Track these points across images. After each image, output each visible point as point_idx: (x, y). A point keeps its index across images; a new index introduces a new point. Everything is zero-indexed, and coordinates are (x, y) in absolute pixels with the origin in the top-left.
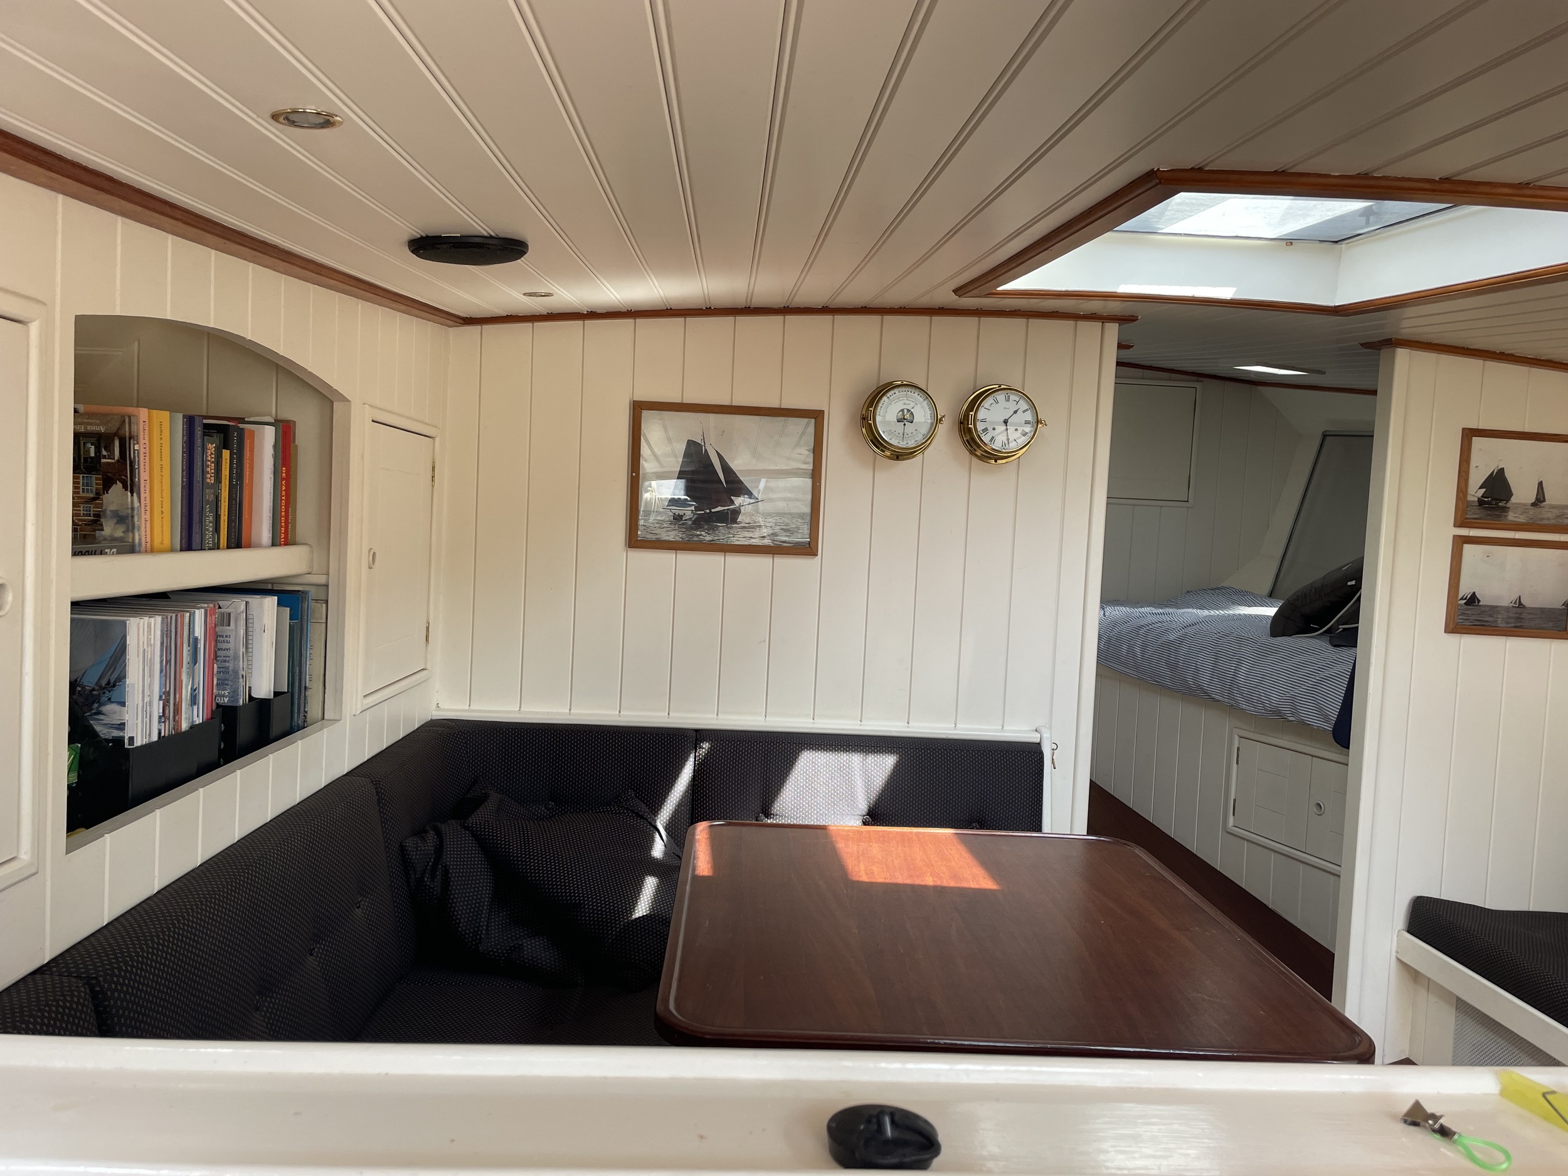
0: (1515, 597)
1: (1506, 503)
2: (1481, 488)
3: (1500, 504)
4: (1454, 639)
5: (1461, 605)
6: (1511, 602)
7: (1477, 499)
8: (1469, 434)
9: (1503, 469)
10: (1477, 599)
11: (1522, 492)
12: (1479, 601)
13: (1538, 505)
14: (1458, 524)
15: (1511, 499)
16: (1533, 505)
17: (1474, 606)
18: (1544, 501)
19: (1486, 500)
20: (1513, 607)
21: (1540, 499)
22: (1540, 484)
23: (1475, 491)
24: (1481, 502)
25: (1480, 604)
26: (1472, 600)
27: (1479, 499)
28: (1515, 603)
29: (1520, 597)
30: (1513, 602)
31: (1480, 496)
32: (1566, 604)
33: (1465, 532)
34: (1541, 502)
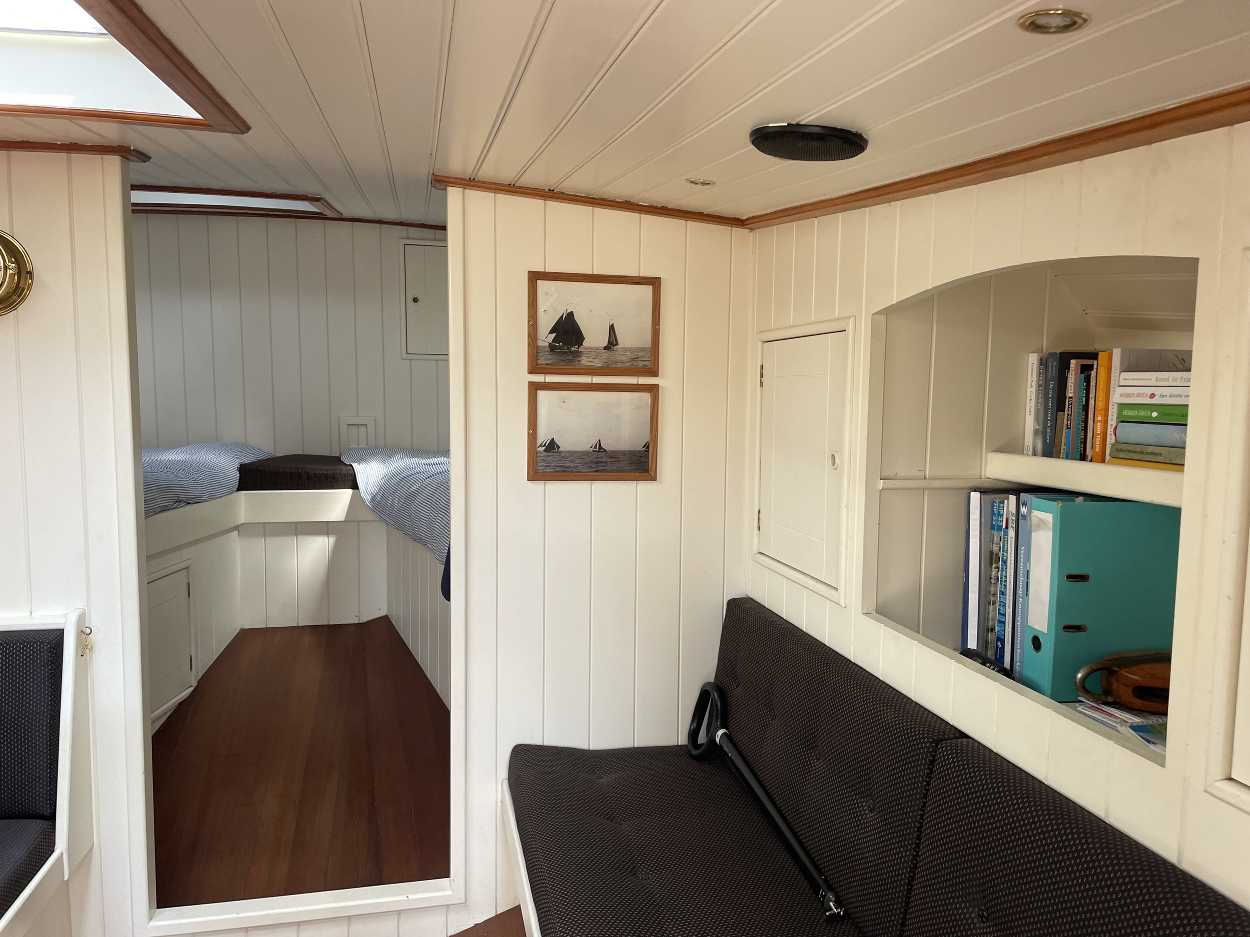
0: (594, 441)
1: (578, 348)
2: (551, 332)
3: (573, 349)
4: (538, 486)
5: (541, 452)
6: (591, 447)
7: (548, 345)
8: (535, 277)
9: (572, 313)
10: (556, 444)
12: (558, 447)
13: (611, 349)
14: (532, 371)
15: (583, 343)
16: (605, 348)
17: (553, 452)
18: (617, 344)
19: (558, 345)
20: (594, 451)
21: (612, 342)
22: (612, 327)
23: (545, 338)
24: (552, 347)
25: (560, 450)
26: (552, 446)
27: (550, 344)
28: (595, 447)
29: (600, 441)
30: (593, 447)
31: (551, 341)
32: (647, 446)
33: (539, 378)
34: (614, 345)
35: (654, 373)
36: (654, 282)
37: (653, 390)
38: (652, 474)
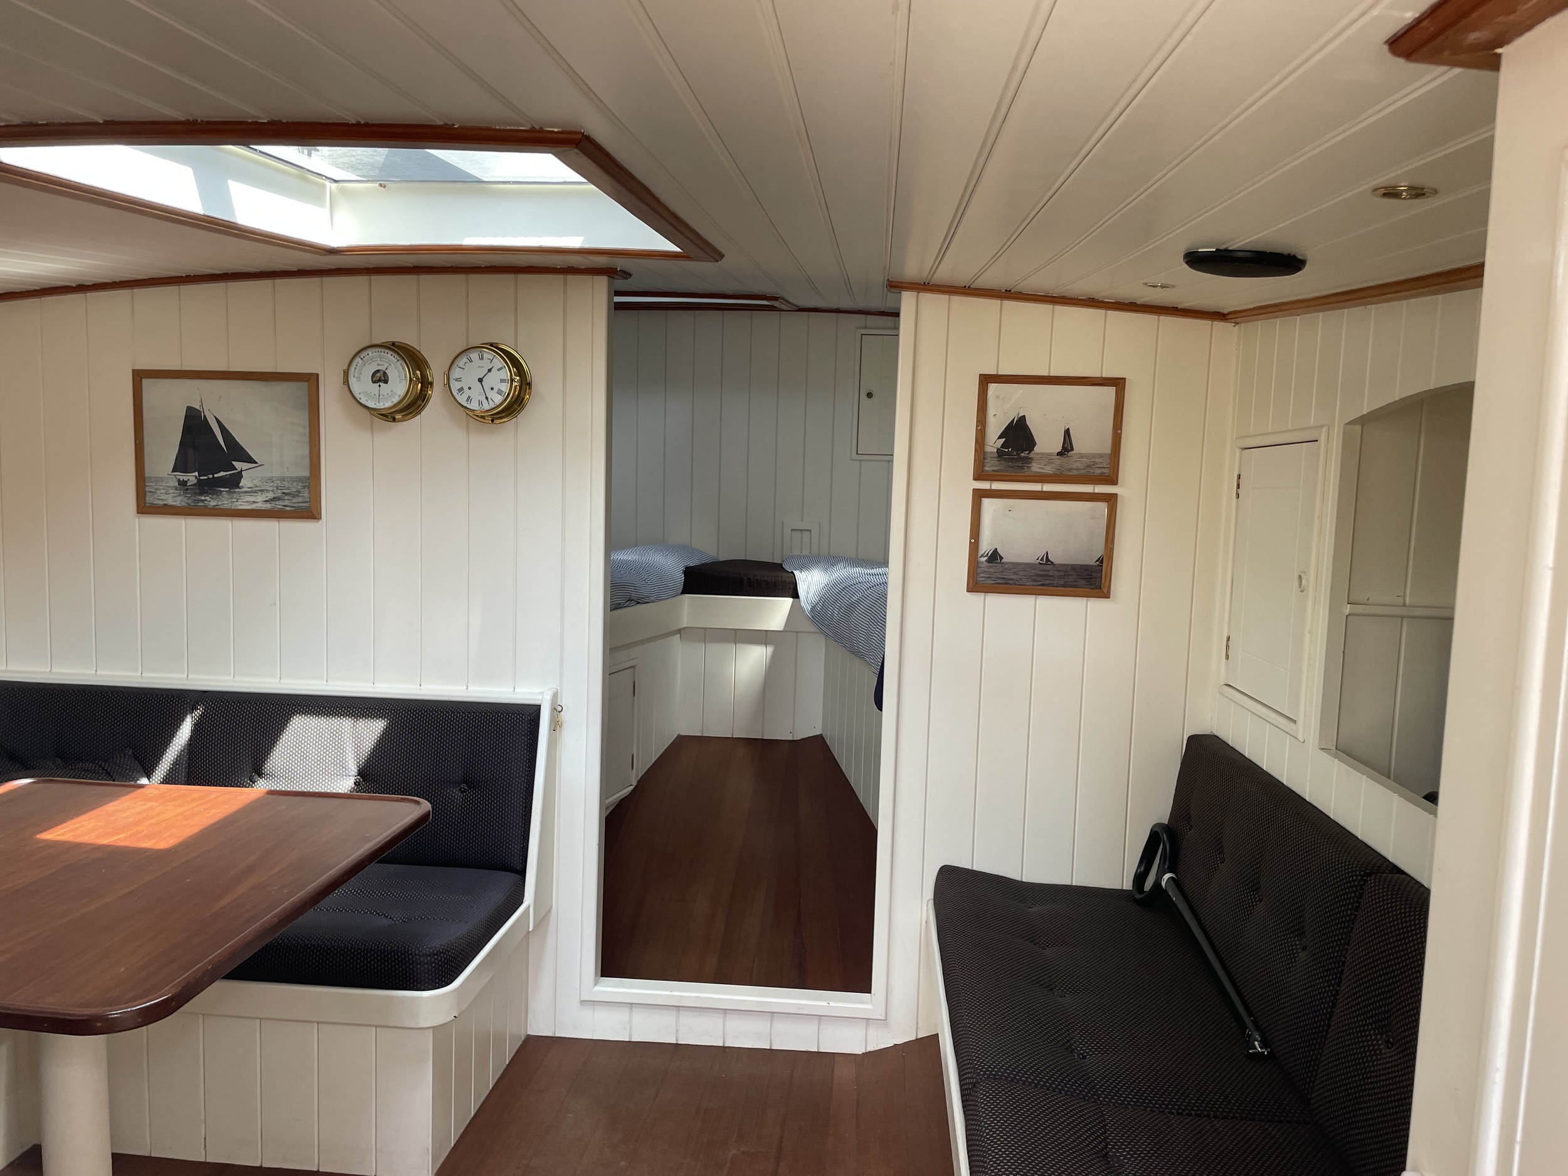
0: (1042, 553)
1: (1028, 454)
2: (1000, 437)
3: (1023, 455)
4: (977, 598)
5: (982, 562)
6: (1038, 559)
7: (996, 450)
8: (986, 380)
9: (1024, 416)
10: (1000, 555)
11: (1047, 442)
12: (1001, 558)
13: (1065, 454)
14: (977, 478)
15: (1035, 449)
16: (1059, 454)
17: (995, 563)
18: (1072, 449)
19: (1007, 450)
20: (1040, 563)
21: (1067, 448)
22: (1067, 432)
23: (994, 441)
24: (1000, 453)
25: (1003, 561)
26: (994, 557)
27: (998, 449)
28: (1042, 559)
29: (1047, 553)
30: (1040, 559)
31: (999, 447)
32: (1101, 560)
33: (985, 485)
34: (1068, 451)
35: (1113, 480)
36: (1118, 384)
37: (1111, 500)
38: (1105, 591)
